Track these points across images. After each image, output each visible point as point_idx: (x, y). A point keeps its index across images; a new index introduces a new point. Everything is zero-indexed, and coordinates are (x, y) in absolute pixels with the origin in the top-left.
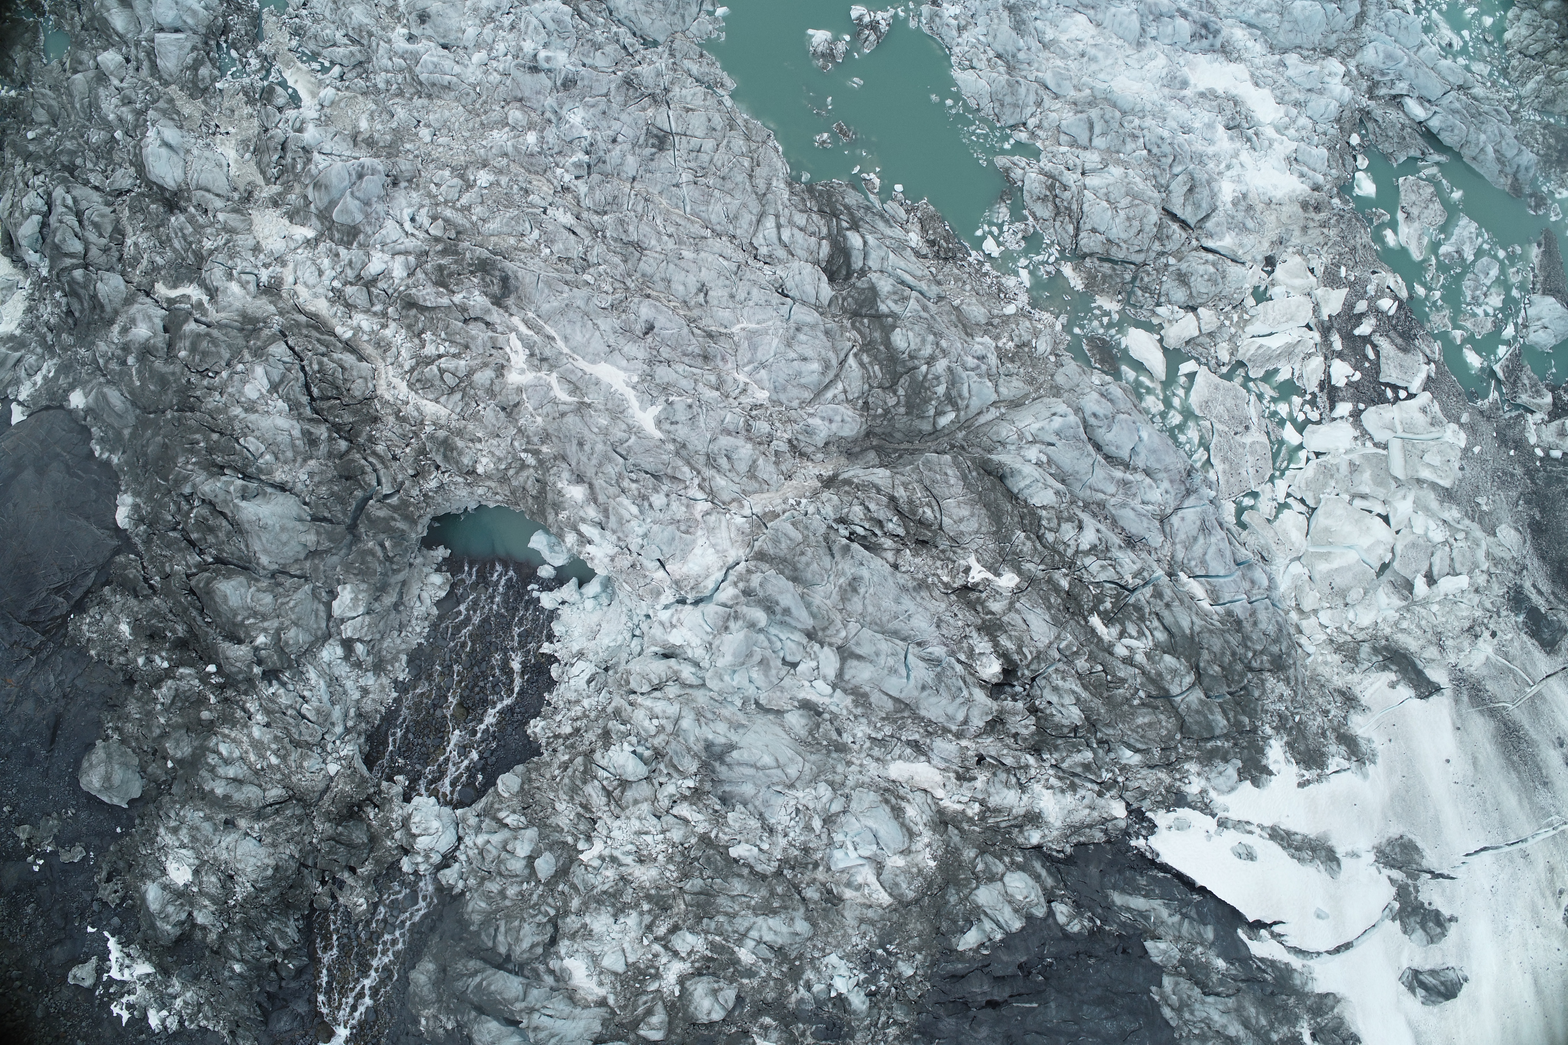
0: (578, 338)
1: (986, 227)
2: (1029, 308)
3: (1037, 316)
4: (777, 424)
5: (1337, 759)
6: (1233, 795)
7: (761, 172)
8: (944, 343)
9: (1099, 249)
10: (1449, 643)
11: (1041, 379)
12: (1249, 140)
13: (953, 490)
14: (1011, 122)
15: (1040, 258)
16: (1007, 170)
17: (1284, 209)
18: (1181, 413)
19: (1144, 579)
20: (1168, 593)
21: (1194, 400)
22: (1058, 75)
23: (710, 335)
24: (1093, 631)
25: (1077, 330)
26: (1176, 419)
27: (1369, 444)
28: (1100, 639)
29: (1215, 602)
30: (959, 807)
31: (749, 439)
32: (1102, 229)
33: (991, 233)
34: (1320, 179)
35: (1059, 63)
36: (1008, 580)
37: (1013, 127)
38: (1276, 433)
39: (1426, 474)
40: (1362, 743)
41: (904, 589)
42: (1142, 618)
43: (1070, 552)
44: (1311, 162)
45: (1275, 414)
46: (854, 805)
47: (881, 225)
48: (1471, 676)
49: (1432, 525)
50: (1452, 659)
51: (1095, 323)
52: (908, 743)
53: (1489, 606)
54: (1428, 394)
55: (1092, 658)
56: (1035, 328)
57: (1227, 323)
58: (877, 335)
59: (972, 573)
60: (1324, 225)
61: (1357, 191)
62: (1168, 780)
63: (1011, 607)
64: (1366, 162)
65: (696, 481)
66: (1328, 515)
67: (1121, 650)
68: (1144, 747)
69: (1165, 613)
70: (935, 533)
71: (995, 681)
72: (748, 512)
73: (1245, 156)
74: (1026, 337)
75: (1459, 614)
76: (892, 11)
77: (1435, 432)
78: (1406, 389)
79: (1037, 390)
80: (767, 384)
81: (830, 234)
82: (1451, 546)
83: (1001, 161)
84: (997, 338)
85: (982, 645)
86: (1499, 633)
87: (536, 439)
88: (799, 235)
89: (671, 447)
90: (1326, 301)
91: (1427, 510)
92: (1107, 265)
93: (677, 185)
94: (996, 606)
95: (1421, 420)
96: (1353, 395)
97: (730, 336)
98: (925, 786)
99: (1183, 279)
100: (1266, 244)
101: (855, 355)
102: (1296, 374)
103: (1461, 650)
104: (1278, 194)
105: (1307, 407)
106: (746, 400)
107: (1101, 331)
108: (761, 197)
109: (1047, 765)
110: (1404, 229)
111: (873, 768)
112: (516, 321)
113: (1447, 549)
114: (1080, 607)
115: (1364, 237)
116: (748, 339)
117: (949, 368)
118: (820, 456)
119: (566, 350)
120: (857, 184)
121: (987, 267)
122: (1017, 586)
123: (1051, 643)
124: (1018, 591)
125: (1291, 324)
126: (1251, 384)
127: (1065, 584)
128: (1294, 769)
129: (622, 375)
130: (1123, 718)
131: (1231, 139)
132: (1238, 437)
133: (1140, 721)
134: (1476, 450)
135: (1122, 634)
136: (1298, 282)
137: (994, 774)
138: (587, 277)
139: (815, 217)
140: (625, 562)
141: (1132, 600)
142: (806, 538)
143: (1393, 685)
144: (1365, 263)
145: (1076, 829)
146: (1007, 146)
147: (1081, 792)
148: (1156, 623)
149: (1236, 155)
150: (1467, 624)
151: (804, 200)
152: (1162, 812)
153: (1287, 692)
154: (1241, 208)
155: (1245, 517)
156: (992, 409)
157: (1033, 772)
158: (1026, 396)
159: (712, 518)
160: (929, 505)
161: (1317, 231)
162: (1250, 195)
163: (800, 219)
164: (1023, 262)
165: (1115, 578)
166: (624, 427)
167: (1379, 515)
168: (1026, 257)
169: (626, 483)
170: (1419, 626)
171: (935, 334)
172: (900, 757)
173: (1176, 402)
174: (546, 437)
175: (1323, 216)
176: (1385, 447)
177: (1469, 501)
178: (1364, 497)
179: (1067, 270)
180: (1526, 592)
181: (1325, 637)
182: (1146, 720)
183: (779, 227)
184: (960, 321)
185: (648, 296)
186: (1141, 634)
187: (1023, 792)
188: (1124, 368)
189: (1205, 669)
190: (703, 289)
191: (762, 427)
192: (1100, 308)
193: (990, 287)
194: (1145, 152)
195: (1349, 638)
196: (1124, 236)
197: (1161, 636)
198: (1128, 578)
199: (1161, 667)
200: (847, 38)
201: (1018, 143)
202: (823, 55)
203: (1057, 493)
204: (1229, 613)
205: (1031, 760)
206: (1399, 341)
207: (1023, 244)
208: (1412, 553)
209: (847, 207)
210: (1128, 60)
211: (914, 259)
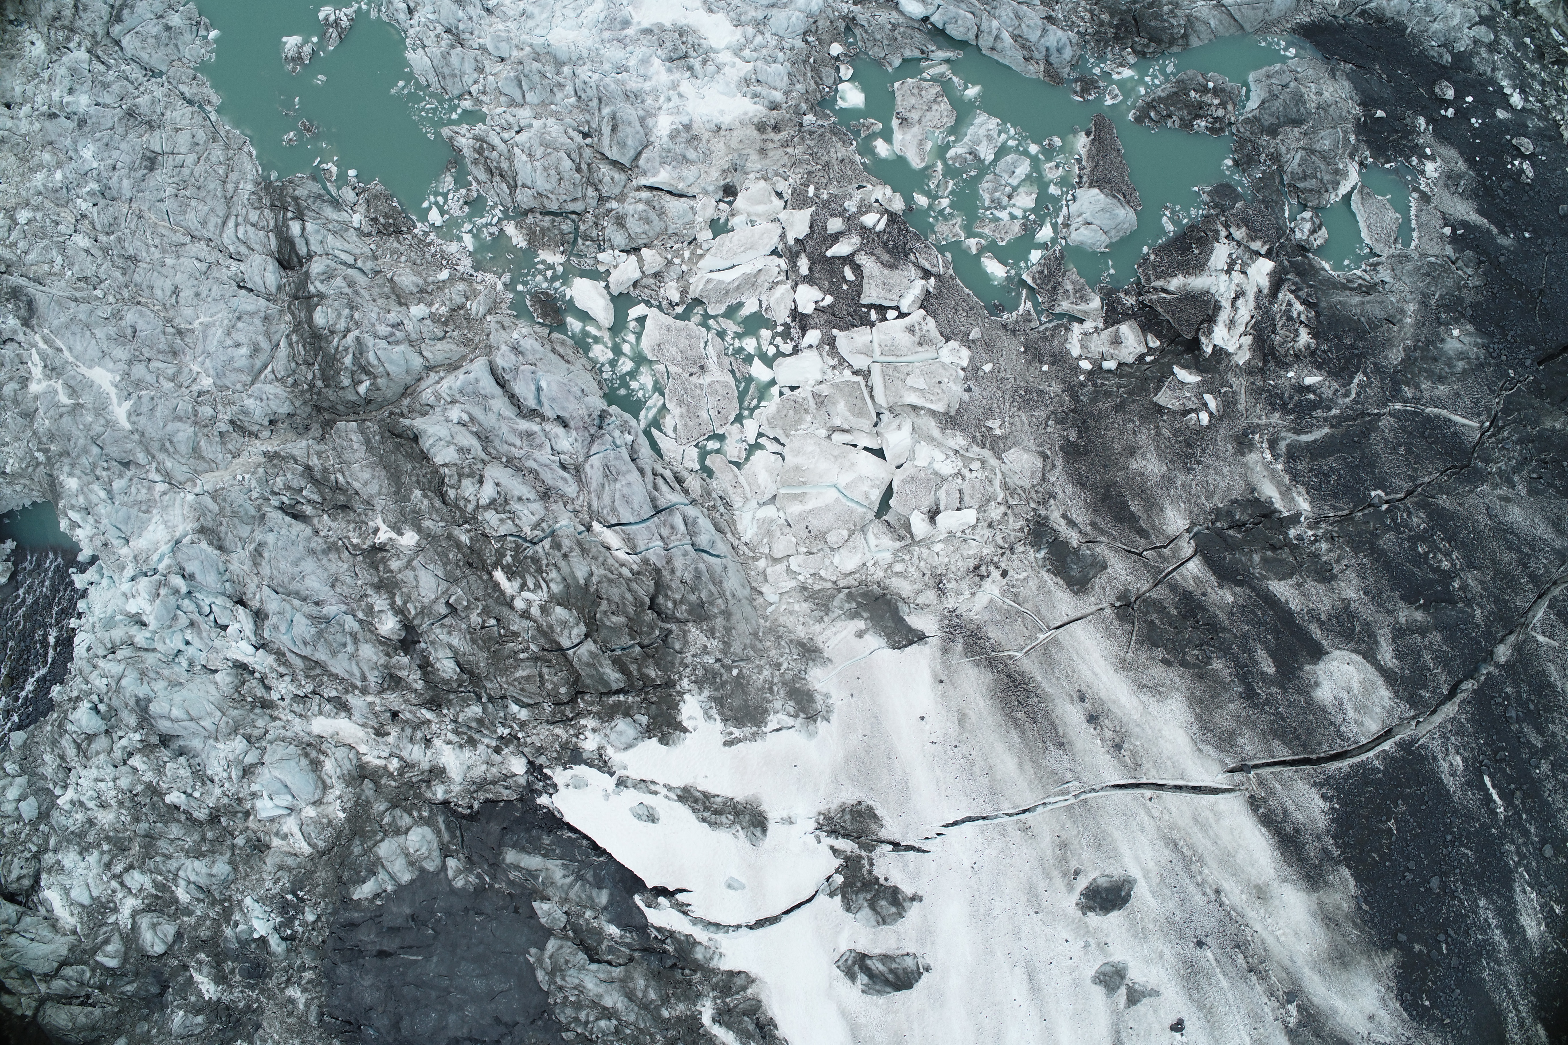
0: (79, 347)
1: (432, 198)
2: (471, 271)
3: (479, 279)
4: (219, 407)
5: (780, 716)
6: (631, 752)
7: (233, 177)
8: (357, 316)
9: (533, 204)
10: (951, 585)
11: (477, 339)
12: (690, 68)
13: (357, 455)
14: (456, 92)
15: (484, 220)
16: (451, 139)
17: (735, 134)
18: (632, 359)
19: (543, 531)
20: (566, 543)
21: (646, 345)
22: (497, 38)
23: (180, 332)
24: (497, 585)
25: (520, 288)
26: (626, 366)
27: (847, 372)
28: (503, 593)
29: (633, 551)
30: (381, 762)
31: (196, 423)
32: (529, 183)
33: (436, 203)
34: (778, 96)
35: (500, 26)
36: (409, 539)
37: (460, 97)
38: (743, 370)
39: (912, 399)
40: (819, 698)
41: (312, 552)
42: (539, 570)
43: (470, 508)
44: (769, 80)
45: (741, 349)
46: (266, 758)
47: (329, 212)
48: (970, 622)
49: (939, 456)
50: (951, 602)
51: (539, 278)
52: (329, 700)
53: (1000, 542)
54: (922, 312)
55: (486, 612)
56: (475, 290)
57: (677, 261)
58: (302, 315)
59: (380, 534)
60: (785, 144)
61: (840, 104)
62: (565, 737)
63: (409, 565)
64: (851, 71)
65: (154, 465)
66: (797, 452)
67: (519, 604)
68: (531, 702)
69: (562, 564)
70: (350, 498)
71: (395, 637)
72: (198, 490)
73: (686, 86)
74: (459, 300)
75: (965, 553)
76: (356, 6)
77: (925, 353)
78: (897, 308)
79: (473, 352)
80: (212, 372)
81: (276, 226)
82: (963, 478)
83: (446, 132)
84: (431, 304)
85: (380, 602)
86: (1011, 572)
87: (44, 439)
88: (251, 230)
89: (136, 437)
90: (791, 224)
91: (931, 439)
92: (547, 218)
93: (161, 200)
94: (395, 565)
95: (906, 339)
96: (826, 321)
97: (192, 331)
98: (350, 741)
99: (620, 222)
100: (715, 174)
101: (288, 336)
102: (764, 306)
103: (959, 593)
104: (726, 120)
105: (778, 340)
106: (195, 388)
107: (545, 285)
108: (228, 201)
109: (447, 720)
110: (898, 136)
111: (298, 725)
112: (37, 338)
113: (960, 481)
114: (484, 562)
115: (839, 151)
116: (204, 331)
117: (358, 339)
118: (266, 433)
119: (71, 359)
120: (317, 176)
121: (433, 236)
122: (418, 545)
123: (437, 598)
124: (419, 549)
125: (750, 254)
126: (711, 322)
127: (465, 539)
128: (719, 725)
129: (109, 376)
130: (505, 671)
131: (670, 70)
132: (694, 379)
133: (520, 673)
134: (988, 367)
135: (523, 587)
136: (761, 209)
137: (403, 730)
138: (98, 293)
139: (267, 212)
140: (98, 543)
141: (529, 552)
142: (222, 509)
143: (860, 635)
144: (843, 178)
145: (482, 784)
146: (454, 116)
147: (481, 748)
148: (553, 574)
149: (675, 86)
150: (971, 564)
151: (260, 198)
152: (559, 769)
153: (714, 644)
154: (679, 139)
155: (708, 462)
156: (432, 374)
157: (434, 727)
158: (463, 358)
159: (167, 497)
160: (341, 471)
161: (781, 152)
162: (695, 125)
163: (254, 216)
164: (467, 227)
165: (514, 530)
166: (103, 421)
167: (866, 449)
168: (470, 221)
169: (98, 472)
170: (918, 568)
171: (351, 308)
172: (320, 713)
173: (626, 348)
174: (52, 438)
175: (784, 135)
176: (866, 374)
177: (978, 426)
178: (844, 431)
179: (510, 229)
180: (1052, 524)
181: (793, 584)
182: (525, 674)
183: (237, 225)
184: (394, 292)
185: (139, 303)
186: (538, 586)
187: (427, 747)
188: (570, 320)
189: (601, 621)
190: (176, 291)
191: (206, 411)
192: (543, 262)
193: (434, 255)
194: (573, 100)
195: (829, 585)
196: (548, 186)
197: (555, 588)
198: (527, 530)
199: (552, 619)
200: (315, 39)
201: (465, 111)
202: (293, 59)
203: (460, 450)
204: (646, 562)
205: (429, 715)
206: (886, 257)
207: (466, 209)
208: (910, 488)
209: (295, 199)
210: (565, 11)
211: (355, 238)
